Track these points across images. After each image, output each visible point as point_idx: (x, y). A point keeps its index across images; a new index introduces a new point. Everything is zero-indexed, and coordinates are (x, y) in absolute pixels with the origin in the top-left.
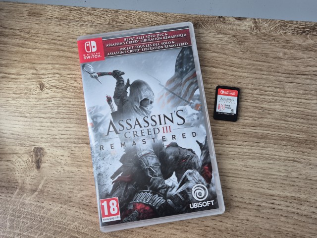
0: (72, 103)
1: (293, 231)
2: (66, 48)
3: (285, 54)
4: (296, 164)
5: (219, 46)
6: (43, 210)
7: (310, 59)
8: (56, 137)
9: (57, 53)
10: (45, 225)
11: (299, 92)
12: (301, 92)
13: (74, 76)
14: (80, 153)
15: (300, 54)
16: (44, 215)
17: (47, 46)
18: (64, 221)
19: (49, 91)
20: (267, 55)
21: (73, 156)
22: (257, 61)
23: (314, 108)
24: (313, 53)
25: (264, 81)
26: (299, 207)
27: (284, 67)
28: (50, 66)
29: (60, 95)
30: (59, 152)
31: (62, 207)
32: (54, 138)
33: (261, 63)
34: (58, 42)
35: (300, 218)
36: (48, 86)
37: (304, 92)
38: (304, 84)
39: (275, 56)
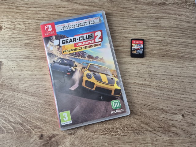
0: (18, 37)
1: (142, 101)
2: (14, 7)
3: (136, 7)
4: (142, 66)
5: (100, 4)
6: (2, 95)
7: (150, 10)
8: (9, 55)
9: (9, 10)
10: (3, 103)
11: (144, 27)
12: (145, 28)
13: (19, 22)
14: (23, 63)
15: (144, 7)
16: (2, 97)
17: (3, 7)
18: (14, 101)
19: (5, 30)
20: (126, 8)
21: (19, 65)
22: (121, 11)
23: (152, 36)
24: (151, 6)
25: (125, 22)
26: (145, 88)
27: (136, 14)
28: (5, 17)
29: (11, 32)
30: (11, 63)
31: (12, 93)
32: (8, 56)
33: (123, 13)
34: (10, 4)
35: (145, 95)
36: (5, 28)
37: (147, 27)
38: (147, 23)
39: (131, 9)
